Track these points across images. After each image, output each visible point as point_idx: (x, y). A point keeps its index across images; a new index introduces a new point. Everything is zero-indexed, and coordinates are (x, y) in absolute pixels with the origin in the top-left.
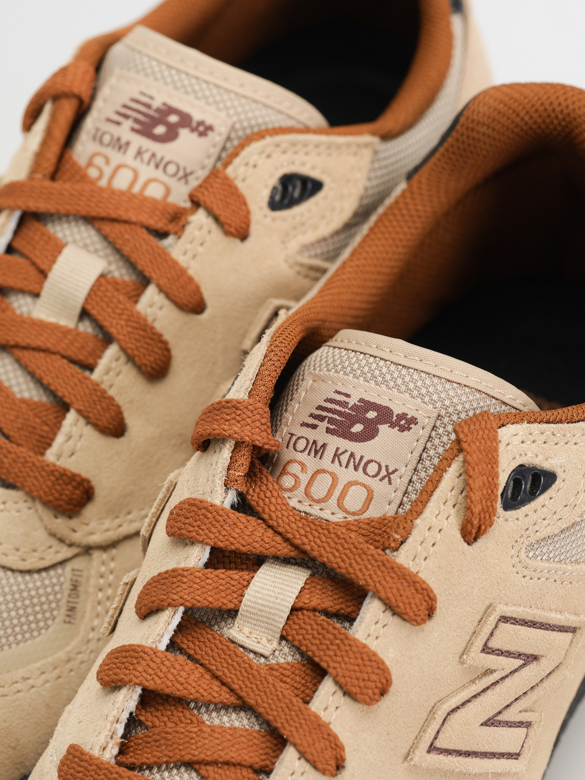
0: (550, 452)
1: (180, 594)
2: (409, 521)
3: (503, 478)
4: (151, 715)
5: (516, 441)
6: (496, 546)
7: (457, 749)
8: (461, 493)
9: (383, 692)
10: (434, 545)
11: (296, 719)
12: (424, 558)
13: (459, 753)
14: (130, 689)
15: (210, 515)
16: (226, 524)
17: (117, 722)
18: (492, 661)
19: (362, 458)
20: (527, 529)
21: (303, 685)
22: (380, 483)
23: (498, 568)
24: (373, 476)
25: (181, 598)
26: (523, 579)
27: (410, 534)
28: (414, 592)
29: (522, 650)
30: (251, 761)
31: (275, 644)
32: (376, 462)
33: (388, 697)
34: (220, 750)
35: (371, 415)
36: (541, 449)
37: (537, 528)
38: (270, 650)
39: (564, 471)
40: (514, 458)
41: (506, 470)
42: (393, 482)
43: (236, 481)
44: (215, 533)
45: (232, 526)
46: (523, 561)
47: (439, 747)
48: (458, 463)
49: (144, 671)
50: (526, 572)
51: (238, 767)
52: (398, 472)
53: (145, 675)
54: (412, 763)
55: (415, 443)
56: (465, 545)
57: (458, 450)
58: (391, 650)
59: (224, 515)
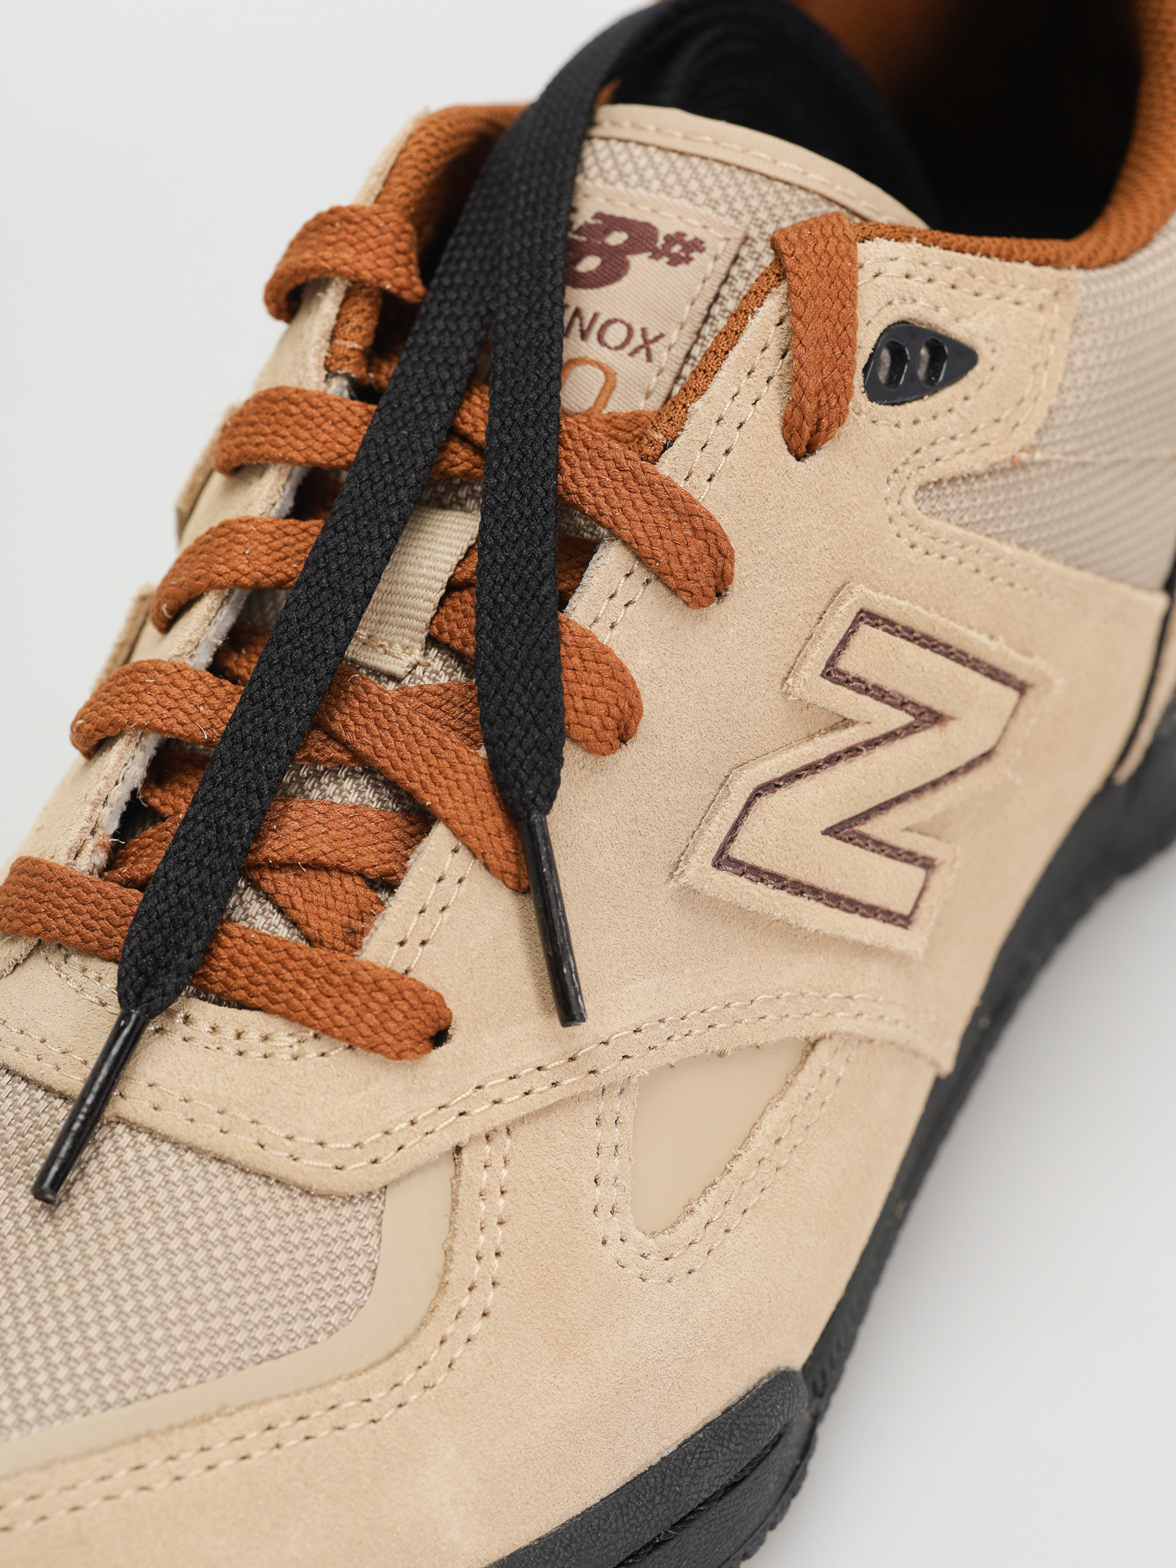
0: (965, 305)
1: (231, 564)
2: (680, 407)
3: (867, 338)
4: (173, 794)
5: (894, 269)
6: (854, 469)
7: (776, 870)
8: (783, 357)
9: (624, 735)
10: (727, 452)
11: (450, 772)
12: (708, 477)
13: (779, 881)
14: (130, 742)
15: (294, 409)
16: (327, 420)
17: (105, 803)
18: (844, 700)
19: (596, 316)
20: (917, 452)
21: (468, 723)
22: (630, 359)
23: (857, 513)
24: (617, 348)
25: (234, 569)
26: (910, 550)
27: (682, 430)
28: (689, 533)
29: (911, 692)
30: (362, 861)
31: (417, 655)
32: (622, 322)
33: (635, 745)
34: (300, 840)
35: (617, 238)
36: (945, 296)
37: (938, 451)
38: (406, 664)
39: (994, 351)
40: (890, 303)
41: (873, 322)
42: (655, 356)
43: (348, 358)
44: (307, 439)
45: (340, 425)
46: (910, 513)
47: (738, 858)
48: (779, 296)
49: (158, 703)
50: (916, 537)
51: (335, 874)
52: (665, 338)
53: (157, 708)
54: (682, 881)
55: (699, 287)
56: (792, 459)
57: (778, 275)
58: (642, 652)
59: (321, 404)
